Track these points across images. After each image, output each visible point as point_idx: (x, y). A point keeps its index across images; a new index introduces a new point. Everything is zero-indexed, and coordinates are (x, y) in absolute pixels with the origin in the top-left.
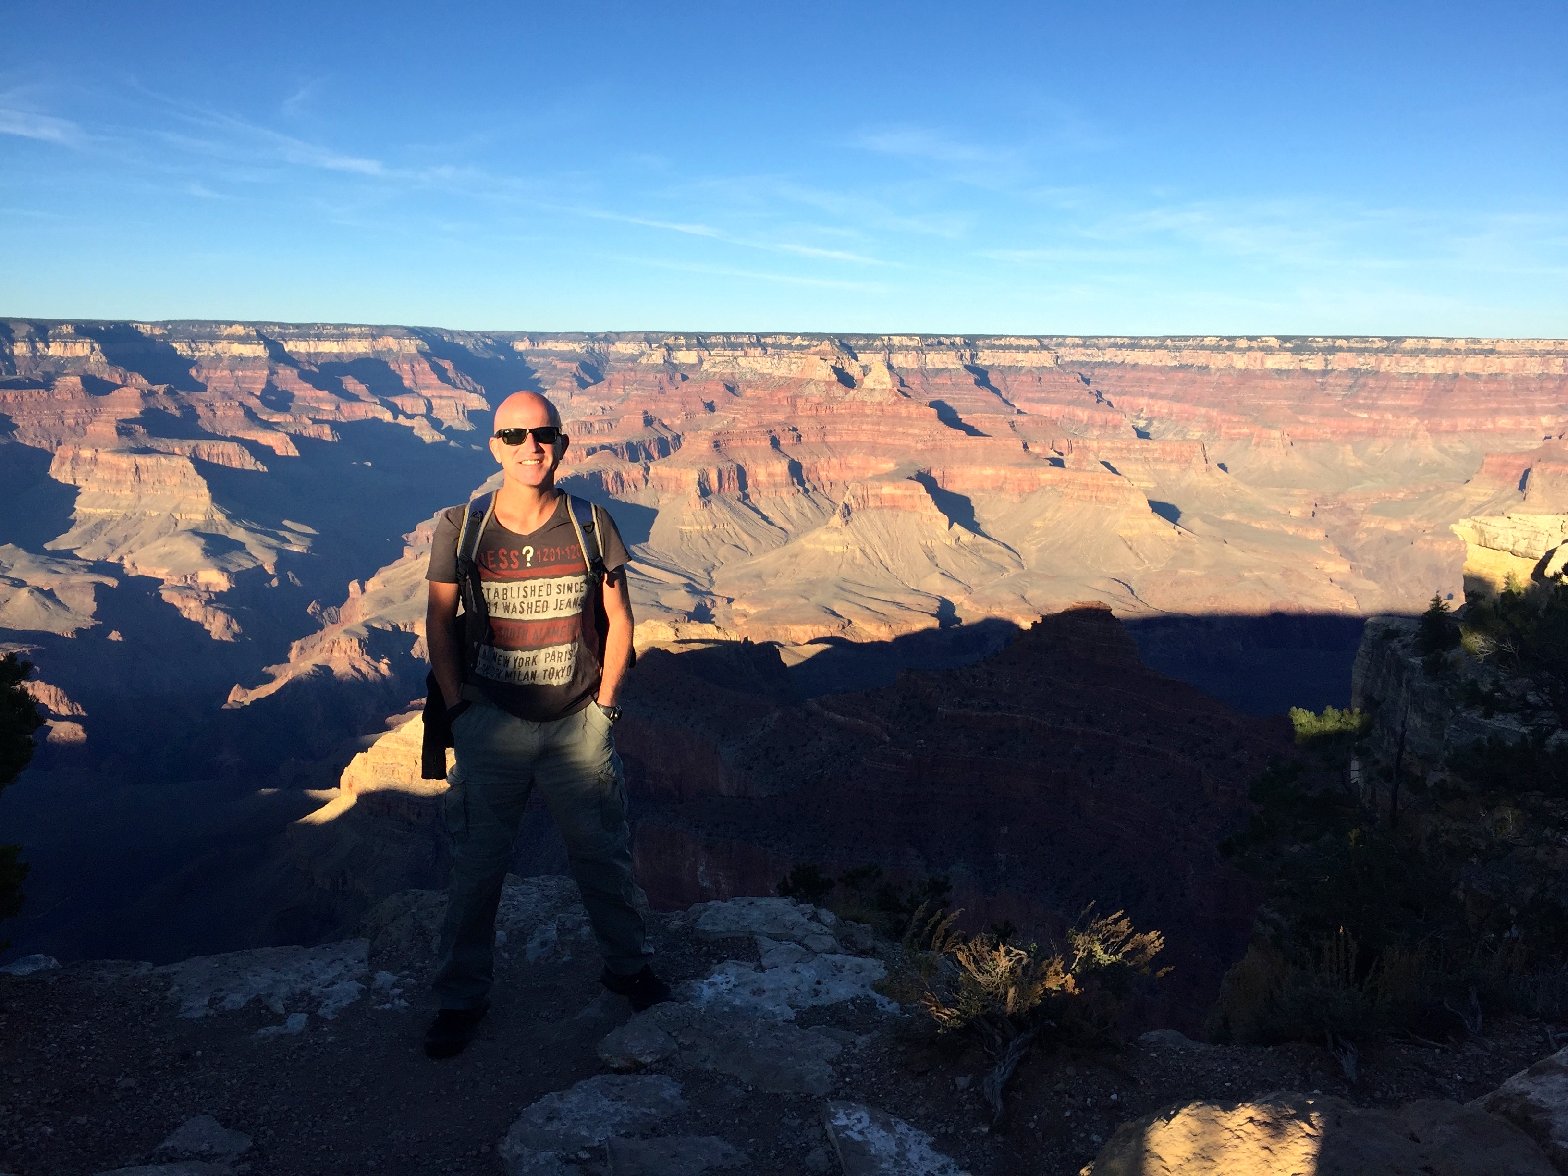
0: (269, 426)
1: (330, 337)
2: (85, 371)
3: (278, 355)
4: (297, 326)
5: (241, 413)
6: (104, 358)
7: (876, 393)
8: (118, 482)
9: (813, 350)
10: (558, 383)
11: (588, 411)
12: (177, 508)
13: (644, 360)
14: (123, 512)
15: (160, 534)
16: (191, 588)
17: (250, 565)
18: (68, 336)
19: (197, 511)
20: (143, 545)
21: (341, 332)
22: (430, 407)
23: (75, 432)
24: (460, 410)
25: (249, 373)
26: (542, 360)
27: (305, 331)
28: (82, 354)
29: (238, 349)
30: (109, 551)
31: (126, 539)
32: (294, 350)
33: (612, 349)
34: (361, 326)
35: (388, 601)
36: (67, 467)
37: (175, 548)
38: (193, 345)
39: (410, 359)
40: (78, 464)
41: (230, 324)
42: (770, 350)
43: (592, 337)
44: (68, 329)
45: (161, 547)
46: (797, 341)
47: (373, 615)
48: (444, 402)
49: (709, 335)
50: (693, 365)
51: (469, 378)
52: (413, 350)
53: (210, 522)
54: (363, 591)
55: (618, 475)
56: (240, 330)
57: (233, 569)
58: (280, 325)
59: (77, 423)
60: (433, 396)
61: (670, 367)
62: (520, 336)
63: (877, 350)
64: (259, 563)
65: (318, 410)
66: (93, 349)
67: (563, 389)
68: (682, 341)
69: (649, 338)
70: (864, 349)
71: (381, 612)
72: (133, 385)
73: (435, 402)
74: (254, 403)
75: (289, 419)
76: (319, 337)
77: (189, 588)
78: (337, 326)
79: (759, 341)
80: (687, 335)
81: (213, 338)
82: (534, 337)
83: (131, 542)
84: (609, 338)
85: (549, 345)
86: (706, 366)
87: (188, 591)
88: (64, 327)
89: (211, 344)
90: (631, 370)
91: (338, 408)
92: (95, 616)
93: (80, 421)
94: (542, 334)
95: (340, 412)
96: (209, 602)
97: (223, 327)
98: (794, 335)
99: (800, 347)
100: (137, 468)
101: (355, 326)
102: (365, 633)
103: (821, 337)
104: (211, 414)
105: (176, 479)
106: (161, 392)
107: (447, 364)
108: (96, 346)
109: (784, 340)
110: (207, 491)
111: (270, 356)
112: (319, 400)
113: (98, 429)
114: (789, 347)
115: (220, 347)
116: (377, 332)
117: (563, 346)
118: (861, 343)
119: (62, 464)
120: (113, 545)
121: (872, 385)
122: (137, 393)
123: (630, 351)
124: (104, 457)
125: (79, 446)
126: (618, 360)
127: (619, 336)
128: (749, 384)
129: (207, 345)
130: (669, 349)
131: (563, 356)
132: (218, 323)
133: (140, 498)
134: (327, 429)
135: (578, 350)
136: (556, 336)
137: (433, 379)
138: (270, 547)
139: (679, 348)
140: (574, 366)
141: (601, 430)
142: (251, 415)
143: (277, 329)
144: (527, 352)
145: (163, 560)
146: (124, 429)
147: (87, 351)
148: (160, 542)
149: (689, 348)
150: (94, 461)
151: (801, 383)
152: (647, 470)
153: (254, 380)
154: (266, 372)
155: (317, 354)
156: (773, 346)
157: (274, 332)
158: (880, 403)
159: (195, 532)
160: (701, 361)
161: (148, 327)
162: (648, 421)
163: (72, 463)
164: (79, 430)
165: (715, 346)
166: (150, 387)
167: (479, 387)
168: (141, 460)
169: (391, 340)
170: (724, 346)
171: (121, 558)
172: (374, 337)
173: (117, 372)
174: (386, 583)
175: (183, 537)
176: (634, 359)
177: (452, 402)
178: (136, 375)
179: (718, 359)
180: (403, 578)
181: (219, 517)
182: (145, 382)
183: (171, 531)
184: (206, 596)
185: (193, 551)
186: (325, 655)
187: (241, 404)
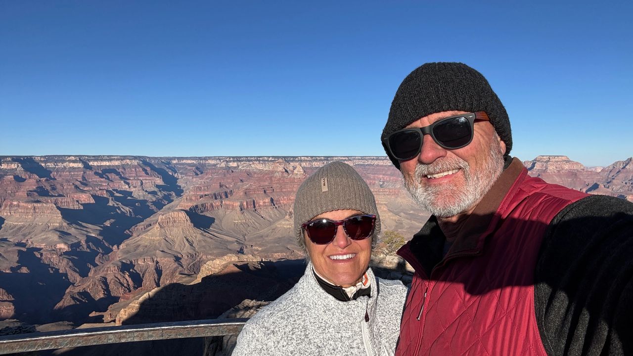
0: (83, 191)
1: (105, 160)
2: (15, 174)
3: (87, 167)
4: (94, 156)
5: (73, 187)
6: (22, 169)
7: (298, 175)
8: (27, 213)
9: (276, 162)
10: (188, 174)
11: (199, 183)
12: (49, 222)
13: (218, 166)
14: (28, 223)
15: (43, 231)
16: (54, 250)
17: (76, 241)
18: (9, 161)
19: (57, 223)
20: (36, 235)
21: (110, 158)
22: (142, 184)
23: (11, 195)
24: (153, 183)
25: (76, 173)
26: (182, 166)
27: (97, 158)
28: (14, 168)
29: (72, 165)
30: (23, 238)
31: (29, 233)
32: (93, 164)
33: (207, 162)
34: (117, 156)
35: (128, 252)
36: (8, 208)
37: (48, 236)
38: (55, 164)
39: (135, 167)
40: (12, 207)
41: (69, 156)
42: (261, 162)
43: (200, 158)
44: (10, 159)
45: (43, 236)
46: (271, 159)
47: (123, 257)
48: (147, 181)
49: (241, 157)
50: (235, 167)
51: (156, 173)
52: (136, 164)
53: (61, 227)
54: (118, 249)
55: (212, 205)
56: (73, 158)
57: (70, 243)
58: (87, 156)
59: (12, 192)
60: (143, 180)
61: (228, 168)
62: (174, 158)
63: (296, 161)
64: (79, 240)
65: (101, 185)
66: (18, 166)
67: (190, 176)
68: (232, 159)
69: (219, 158)
70: (292, 161)
71: (125, 256)
72: (33, 178)
73: (143, 181)
74: (78, 183)
75: (91, 189)
76: (102, 160)
77: (54, 251)
78: (108, 156)
79: (258, 159)
80: (233, 157)
81: (63, 161)
82: (179, 159)
83: (31, 235)
84: (206, 159)
85: (184, 161)
86: (240, 167)
87: (53, 252)
88: (8, 158)
89: (62, 163)
90: (214, 169)
91: (108, 184)
92: (18, 262)
93: (13, 191)
94: (182, 157)
95: (109, 186)
96: (61, 255)
97: (66, 157)
98: (269, 157)
99: (271, 161)
100: (34, 208)
101: (115, 156)
102: (120, 264)
103: (278, 157)
104: (62, 188)
105: (48, 211)
106: (44, 181)
107: (148, 169)
108: (19, 165)
109: (266, 159)
110: (60, 215)
111: (84, 167)
112: (101, 182)
113: (20, 194)
114: (268, 161)
115: (65, 164)
116: (124, 158)
117: (189, 162)
118: (292, 159)
119: (6, 207)
120: (24, 235)
121: (297, 173)
122: (35, 181)
123: (213, 163)
124: (22, 204)
125: (12, 200)
126: (209, 166)
127: (210, 158)
128: (255, 173)
129: (61, 164)
130: (227, 162)
131: (189, 165)
132: (65, 156)
133: (35, 219)
134: (105, 192)
135: (195, 163)
136: (187, 158)
137: (143, 173)
138: (83, 234)
139: (230, 161)
140: (194, 168)
141: (205, 190)
142: (76, 187)
143: (86, 158)
144: (176, 164)
145: (43, 240)
146: (29, 194)
147: (16, 167)
148: (43, 234)
149: (234, 161)
150: (18, 206)
151: (273, 172)
152: (222, 202)
153: (78, 176)
154: (82, 173)
155: (101, 166)
156: (262, 160)
157: (85, 159)
158: (300, 178)
159: (56, 230)
160: (238, 166)
161: (39, 158)
162: (221, 186)
163: (9, 206)
164: (13, 195)
165: (243, 161)
166: (39, 179)
167: (159, 176)
168: (35, 205)
169: (128, 160)
170: (246, 161)
171: (27, 241)
172: (122, 160)
173: (27, 174)
174: (127, 245)
175: (51, 232)
176: (215, 165)
177: (150, 181)
178: (34, 175)
179: (244, 165)
180: (133, 244)
181: (65, 224)
182: (37, 177)
183: (47, 230)
184: (59, 253)
185: (54, 237)
186: (105, 273)
187: (73, 184)
